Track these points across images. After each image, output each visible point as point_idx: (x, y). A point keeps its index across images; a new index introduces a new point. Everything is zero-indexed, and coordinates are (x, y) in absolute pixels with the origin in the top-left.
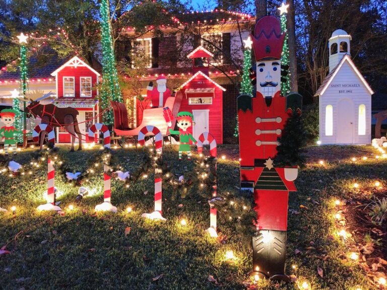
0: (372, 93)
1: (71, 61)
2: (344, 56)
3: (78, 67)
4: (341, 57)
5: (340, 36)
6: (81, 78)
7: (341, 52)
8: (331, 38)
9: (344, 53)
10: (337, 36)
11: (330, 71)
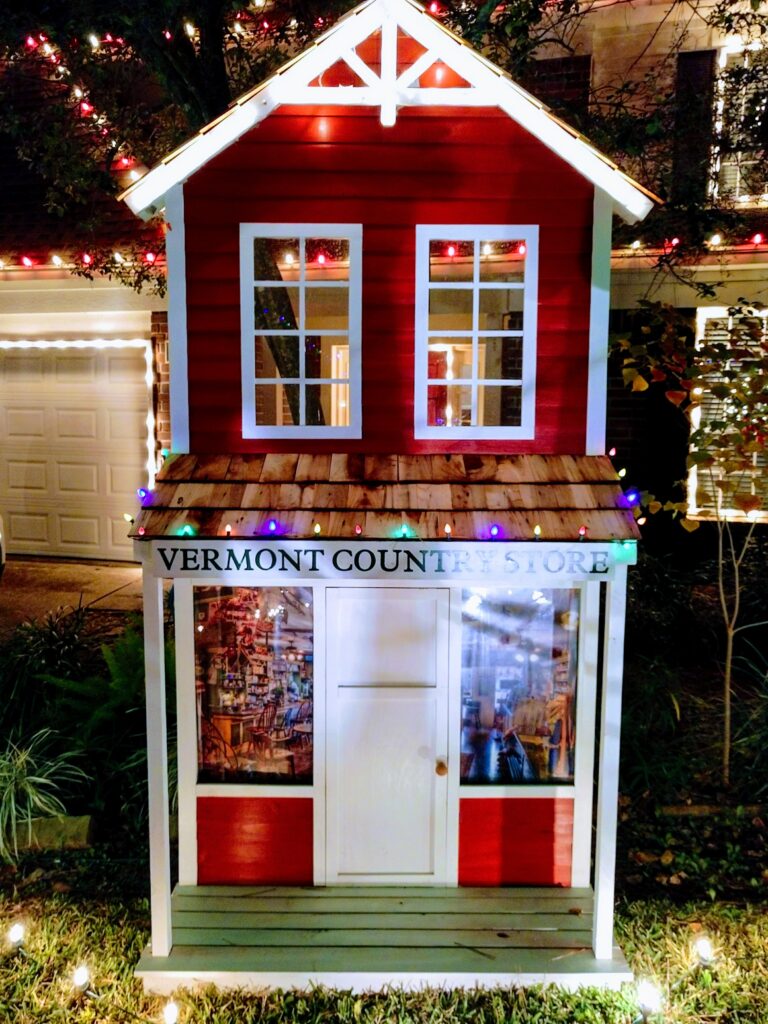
1: (340, 41)
3: (406, 115)
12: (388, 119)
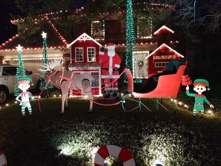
1: (81, 36)
6: (88, 48)
12: (85, 41)
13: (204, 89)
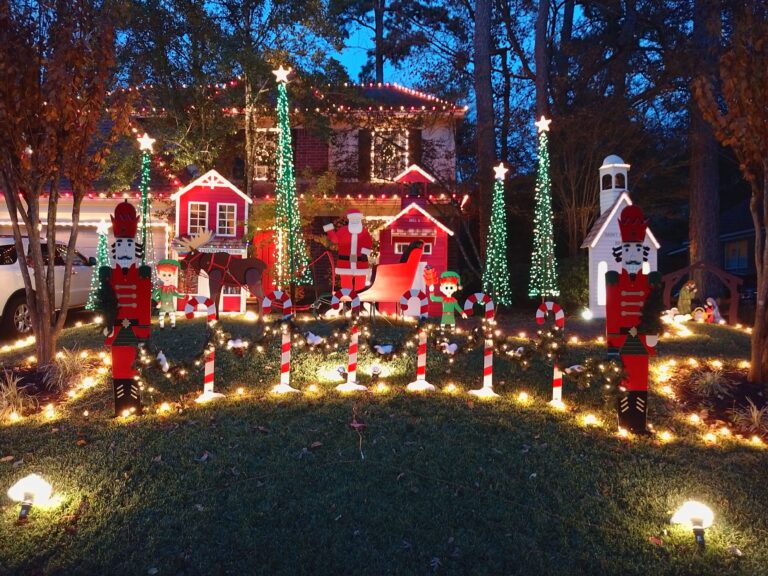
0: (658, 246)
1: (205, 177)
2: (621, 193)
3: (216, 188)
4: (618, 194)
5: (616, 165)
6: (218, 204)
7: (616, 187)
8: (602, 167)
9: (621, 190)
10: (611, 165)
11: (602, 213)
12: (212, 188)
13: (455, 289)
